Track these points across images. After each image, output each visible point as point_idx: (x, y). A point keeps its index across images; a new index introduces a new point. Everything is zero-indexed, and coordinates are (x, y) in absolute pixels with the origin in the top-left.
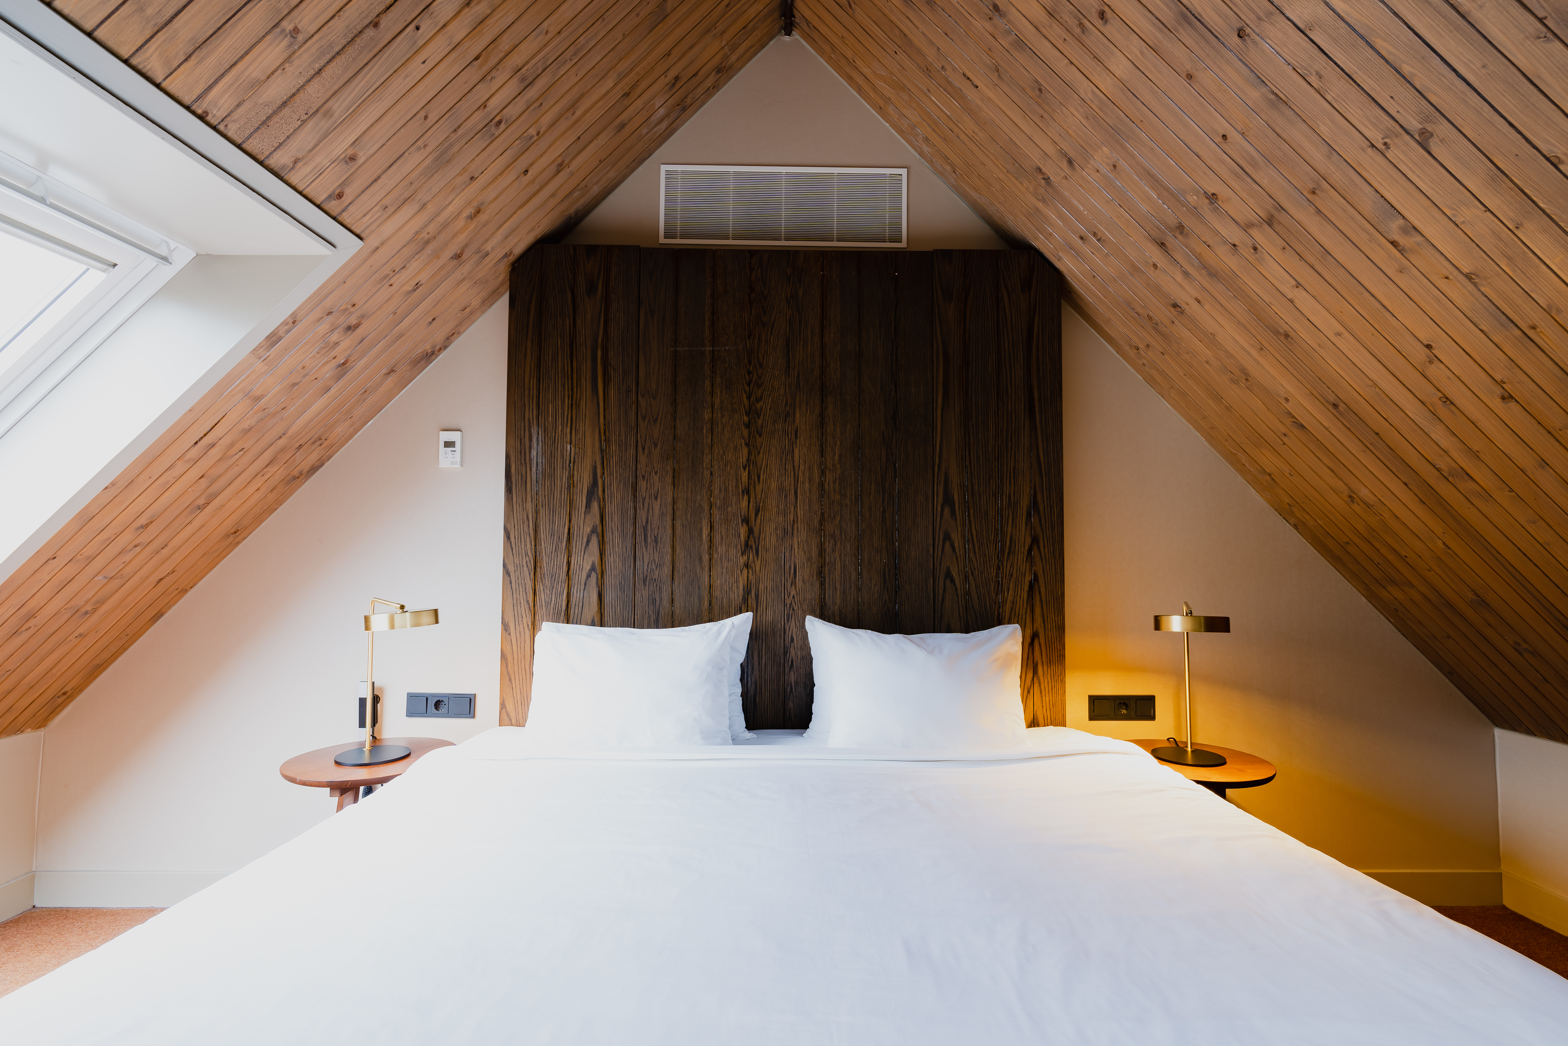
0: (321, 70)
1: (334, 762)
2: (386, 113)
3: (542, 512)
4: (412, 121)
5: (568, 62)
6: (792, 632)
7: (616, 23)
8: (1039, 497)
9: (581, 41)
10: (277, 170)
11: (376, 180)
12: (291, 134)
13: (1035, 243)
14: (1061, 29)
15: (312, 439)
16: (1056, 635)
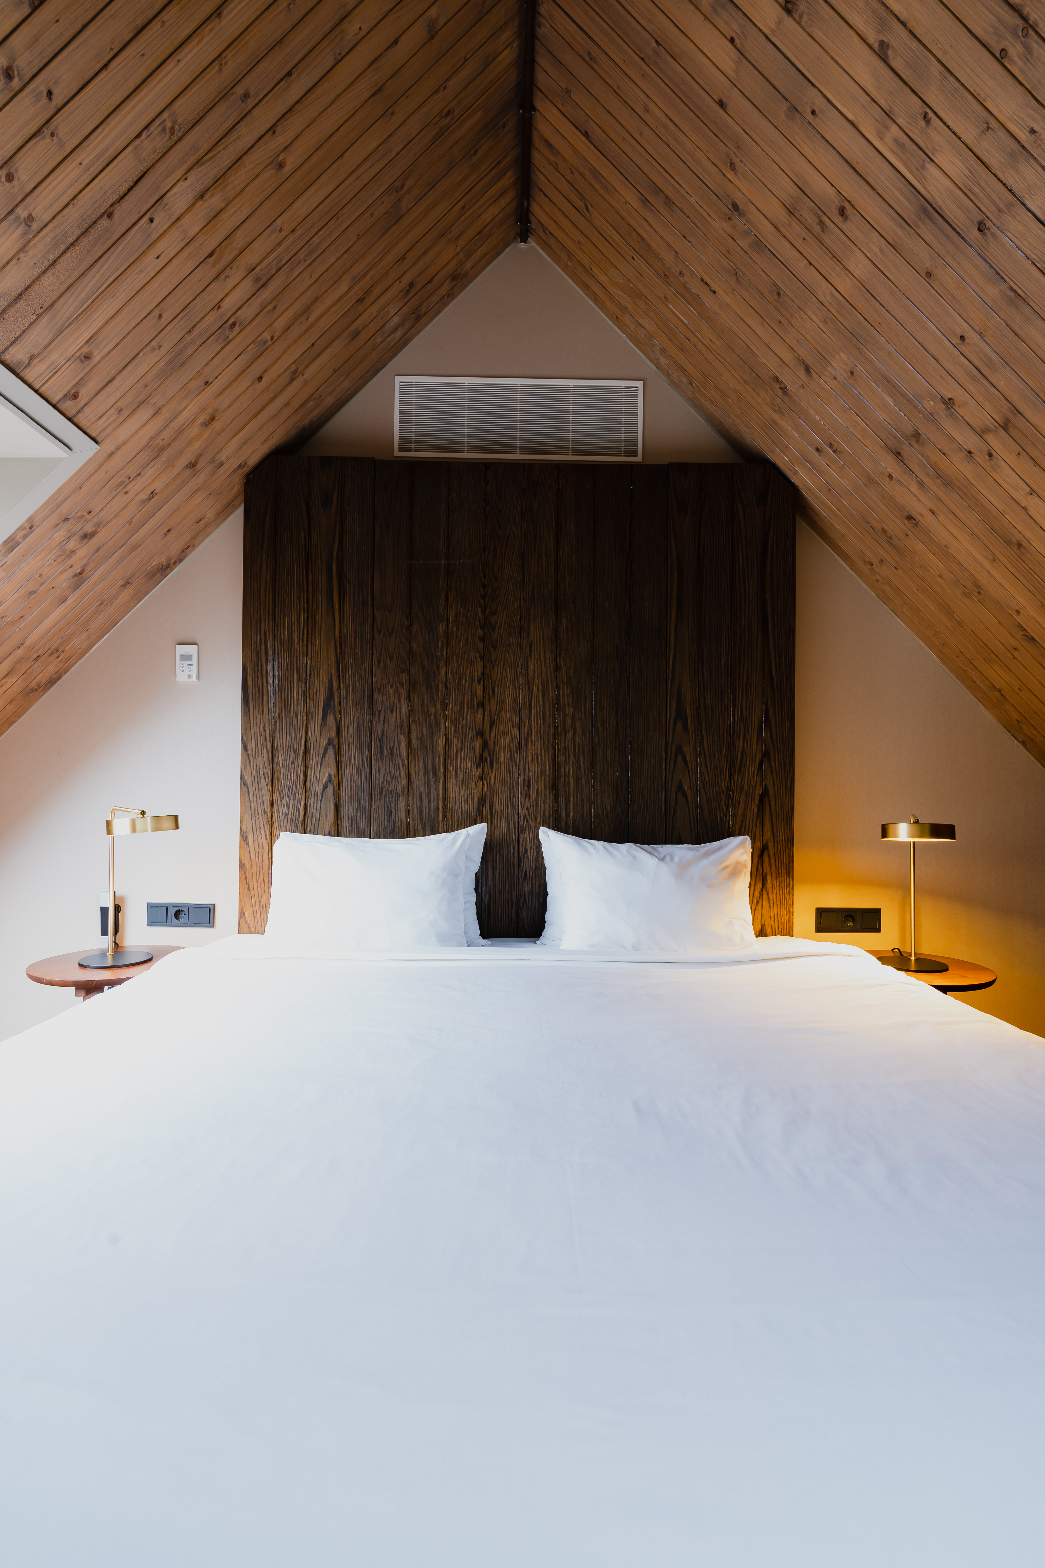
0: (55, 261)
1: (78, 965)
2: (121, 310)
3: (278, 725)
4: (146, 320)
5: (302, 262)
6: (526, 844)
7: (350, 223)
8: (771, 711)
9: (314, 241)
10: (13, 366)
11: (111, 381)
12: (27, 329)
13: (772, 458)
14: (800, 228)
15: (49, 651)
16: (785, 847)
